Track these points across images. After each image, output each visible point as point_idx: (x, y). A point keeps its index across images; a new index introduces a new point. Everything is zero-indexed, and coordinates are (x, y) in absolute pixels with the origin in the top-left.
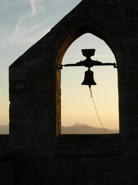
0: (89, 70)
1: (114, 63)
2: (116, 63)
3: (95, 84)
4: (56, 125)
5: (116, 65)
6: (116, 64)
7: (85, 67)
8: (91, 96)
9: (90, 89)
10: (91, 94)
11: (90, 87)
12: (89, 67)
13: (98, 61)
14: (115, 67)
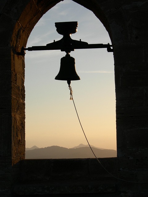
0: (68, 56)
1: (109, 44)
2: (111, 44)
3: (77, 78)
4: (13, 144)
5: (112, 48)
6: (111, 46)
7: (62, 51)
8: (71, 98)
9: (69, 86)
10: (71, 94)
11: (69, 83)
12: (68, 51)
13: (82, 41)
14: (109, 50)
